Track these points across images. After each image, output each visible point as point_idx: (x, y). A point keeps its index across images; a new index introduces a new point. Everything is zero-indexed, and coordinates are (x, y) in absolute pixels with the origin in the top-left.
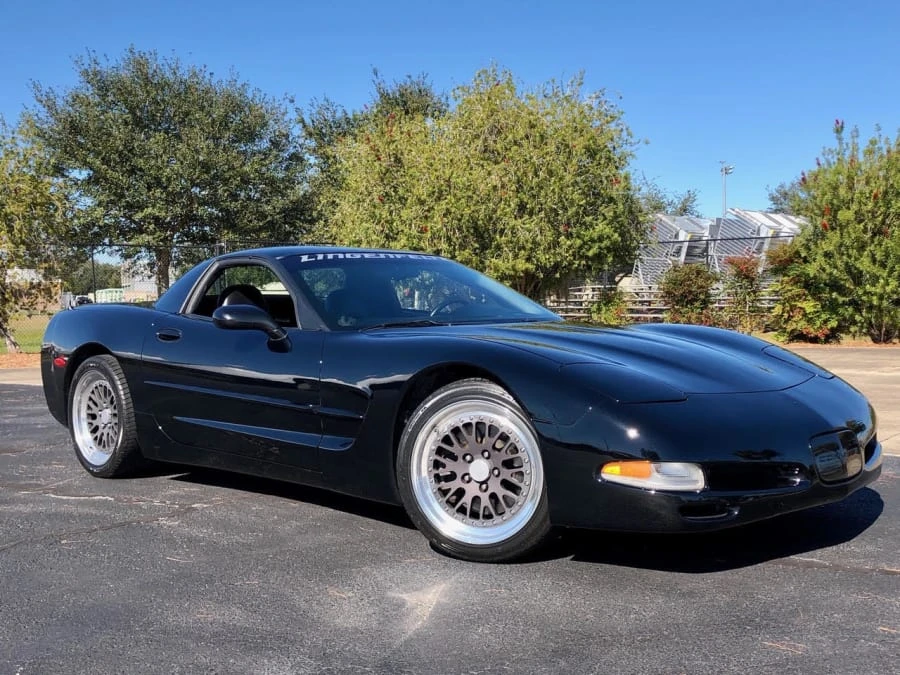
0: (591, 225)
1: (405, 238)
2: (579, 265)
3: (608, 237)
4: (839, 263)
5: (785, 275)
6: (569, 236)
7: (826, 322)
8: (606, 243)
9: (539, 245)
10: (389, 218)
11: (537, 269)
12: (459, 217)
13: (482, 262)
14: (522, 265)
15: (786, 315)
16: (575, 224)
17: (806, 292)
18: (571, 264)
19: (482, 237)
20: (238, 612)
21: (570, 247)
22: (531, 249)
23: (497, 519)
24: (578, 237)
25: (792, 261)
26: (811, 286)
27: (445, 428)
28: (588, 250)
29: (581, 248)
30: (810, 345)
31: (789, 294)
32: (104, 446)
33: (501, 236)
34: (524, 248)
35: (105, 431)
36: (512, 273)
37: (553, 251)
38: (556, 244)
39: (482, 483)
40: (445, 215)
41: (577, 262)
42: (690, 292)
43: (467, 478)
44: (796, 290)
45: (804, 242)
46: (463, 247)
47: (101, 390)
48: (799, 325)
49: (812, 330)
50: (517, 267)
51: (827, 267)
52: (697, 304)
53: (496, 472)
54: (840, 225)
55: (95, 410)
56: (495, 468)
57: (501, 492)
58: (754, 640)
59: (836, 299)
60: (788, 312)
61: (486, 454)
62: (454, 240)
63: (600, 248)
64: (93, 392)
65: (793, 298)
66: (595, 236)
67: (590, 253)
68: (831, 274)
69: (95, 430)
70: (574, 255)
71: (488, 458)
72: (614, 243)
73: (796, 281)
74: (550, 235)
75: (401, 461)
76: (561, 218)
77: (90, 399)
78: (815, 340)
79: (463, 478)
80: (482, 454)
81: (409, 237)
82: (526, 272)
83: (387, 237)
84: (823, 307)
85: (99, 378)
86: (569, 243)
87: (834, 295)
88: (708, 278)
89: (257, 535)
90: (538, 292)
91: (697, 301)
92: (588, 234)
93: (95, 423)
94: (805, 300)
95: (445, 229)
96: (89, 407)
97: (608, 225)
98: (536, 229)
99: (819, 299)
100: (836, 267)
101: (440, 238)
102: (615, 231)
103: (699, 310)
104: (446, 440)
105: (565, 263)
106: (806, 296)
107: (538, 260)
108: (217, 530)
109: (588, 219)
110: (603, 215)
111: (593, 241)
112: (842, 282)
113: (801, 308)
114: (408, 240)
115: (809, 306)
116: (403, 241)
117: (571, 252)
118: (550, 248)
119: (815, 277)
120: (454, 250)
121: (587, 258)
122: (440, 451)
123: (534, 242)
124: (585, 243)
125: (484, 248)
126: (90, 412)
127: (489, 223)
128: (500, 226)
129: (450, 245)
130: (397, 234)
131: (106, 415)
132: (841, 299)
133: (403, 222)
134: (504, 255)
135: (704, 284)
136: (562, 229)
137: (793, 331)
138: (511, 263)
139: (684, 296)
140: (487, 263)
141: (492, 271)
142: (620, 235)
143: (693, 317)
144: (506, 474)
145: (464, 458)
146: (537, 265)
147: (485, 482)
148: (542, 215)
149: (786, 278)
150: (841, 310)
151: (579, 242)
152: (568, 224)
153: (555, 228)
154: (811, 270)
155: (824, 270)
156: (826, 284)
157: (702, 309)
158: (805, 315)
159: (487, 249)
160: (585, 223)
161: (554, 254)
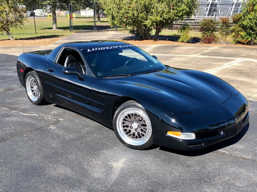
0: (180, 6)
1: (124, 10)
2: (176, 18)
3: (185, 10)
4: (253, 22)
5: (237, 24)
6: (173, 9)
7: (247, 38)
8: (185, 11)
9: (164, 12)
10: (119, 3)
11: (163, 20)
12: (140, 3)
13: (147, 17)
14: (159, 19)
15: (236, 36)
16: (175, 6)
17: (243, 29)
18: (174, 18)
19: (147, 9)
20: (69, 169)
21: (174, 13)
22: (162, 13)
23: (139, 139)
24: (176, 10)
25: (239, 20)
26: (244, 28)
27: (126, 114)
28: (179, 14)
29: (177, 13)
30: (242, 45)
31: (237, 30)
32: (35, 96)
33: (153, 9)
34: (159, 13)
35: (36, 92)
36: (156, 21)
37: (168, 14)
38: (169, 12)
39: (135, 129)
40: (136, 2)
41: (175, 17)
42: (208, 28)
43: (132, 127)
44: (240, 29)
45: (243, 14)
46: (141, 13)
47: (33, 81)
48: (240, 39)
49: (243, 41)
50: (157, 19)
51: (249, 23)
52: (210, 31)
53: (139, 127)
54: (255, 10)
55: (32, 86)
56: (139, 126)
57: (141, 132)
58: (203, 187)
59: (251, 33)
60: (237, 35)
61: (137, 122)
62: (139, 10)
63: (183, 13)
64: (31, 81)
65: (238, 31)
66: (181, 9)
67: (179, 15)
68: (250, 25)
69: (33, 91)
70: (174, 15)
71: (138, 123)
72: (187, 12)
73: (240, 26)
74: (167, 9)
75: (114, 122)
76: (171, 4)
77: (31, 82)
78: (244, 44)
79: (131, 127)
80: (136, 121)
81: (125, 9)
82: (160, 20)
83: (119, 9)
84: (247, 34)
85: (32, 78)
86: (173, 11)
87: (251, 31)
88: (214, 23)
89: (76, 135)
90: (164, 26)
91: (210, 30)
92: (179, 9)
93: (33, 89)
94: (242, 32)
95: (136, 7)
96: (31, 85)
97: (185, 5)
98: (164, 7)
99: (246, 32)
100: (252, 23)
101: (134, 10)
102: (187, 8)
103: (211, 33)
104: (126, 117)
105: (172, 18)
106: (242, 30)
107: (164, 17)
108: (65, 132)
109: (179, 4)
110: (184, 2)
111: (180, 11)
112: (253, 28)
113: (240, 34)
114: (125, 10)
115: (243, 34)
116: (123, 10)
117: (174, 14)
118: (167, 13)
119: (245, 25)
120: (139, 13)
121: (178, 16)
122: (124, 120)
123: (163, 11)
124: (178, 12)
125: (148, 12)
126: (31, 86)
127: (149, 5)
128: (153, 6)
129: (137, 12)
130: (122, 8)
131: (35, 87)
132: (252, 33)
133: (123, 4)
134: (154, 15)
135: (213, 25)
136: (171, 7)
137: (237, 41)
138: (156, 18)
139: (206, 29)
140: (148, 17)
141: (150, 20)
142: (189, 9)
143: (209, 35)
144: (142, 128)
145: (131, 122)
146: (163, 19)
147: (137, 129)
148: (166, 3)
149: (237, 25)
150: (252, 36)
151: (176, 11)
152: (173, 6)
153: (169, 7)
154: (245, 23)
155: (248, 23)
156: (248, 27)
157: (212, 33)
158: (242, 36)
159: (148, 13)
160: (178, 5)
161: (169, 15)
